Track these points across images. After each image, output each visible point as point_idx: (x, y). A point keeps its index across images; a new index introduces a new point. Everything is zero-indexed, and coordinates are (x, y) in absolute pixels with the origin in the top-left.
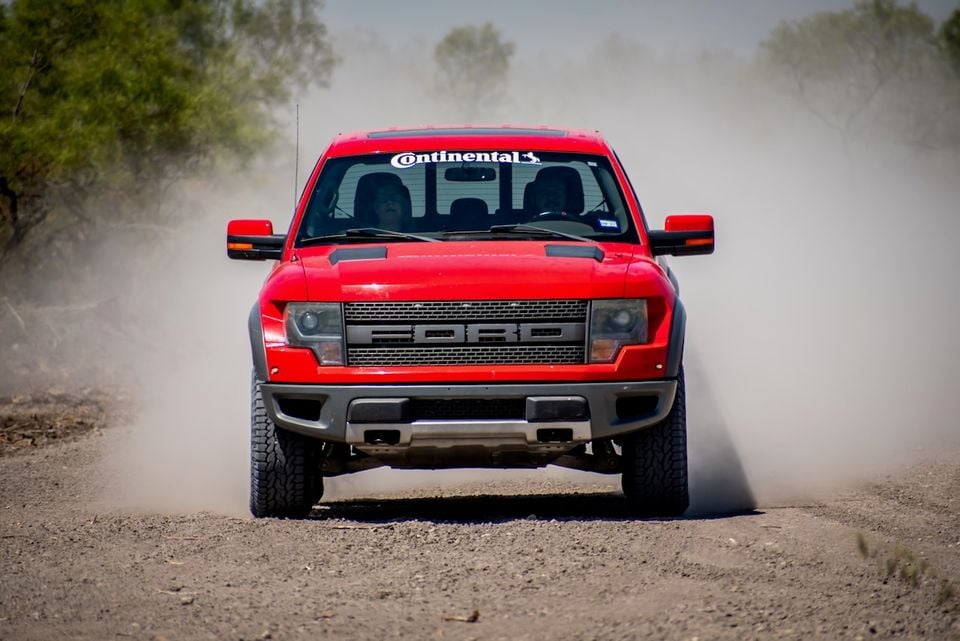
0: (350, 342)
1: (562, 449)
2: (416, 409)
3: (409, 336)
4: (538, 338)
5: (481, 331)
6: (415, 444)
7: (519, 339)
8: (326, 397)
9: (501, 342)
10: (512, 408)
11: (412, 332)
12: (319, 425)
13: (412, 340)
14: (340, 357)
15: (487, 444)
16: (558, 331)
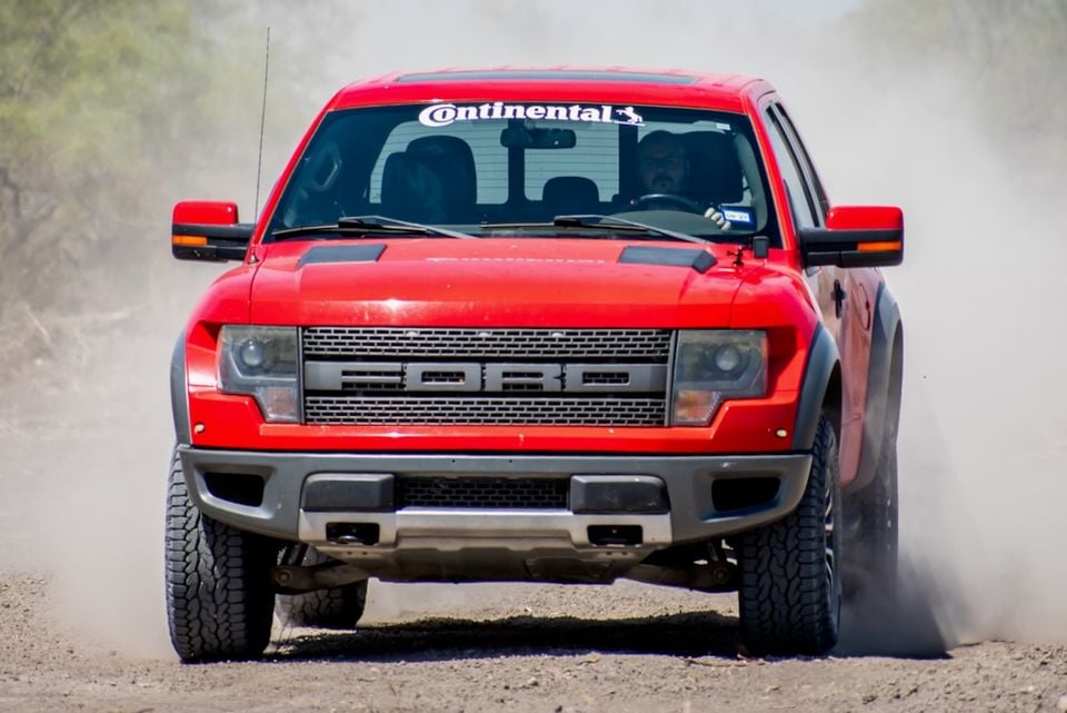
0: (310, 386)
1: (630, 555)
2: (404, 491)
3: (397, 379)
4: (593, 386)
5: (506, 375)
6: (404, 545)
7: (563, 387)
8: (270, 470)
9: (536, 391)
10: (551, 492)
11: (402, 374)
12: (260, 513)
13: (402, 386)
14: (294, 410)
15: (513, 546)
16: (624, 377)
